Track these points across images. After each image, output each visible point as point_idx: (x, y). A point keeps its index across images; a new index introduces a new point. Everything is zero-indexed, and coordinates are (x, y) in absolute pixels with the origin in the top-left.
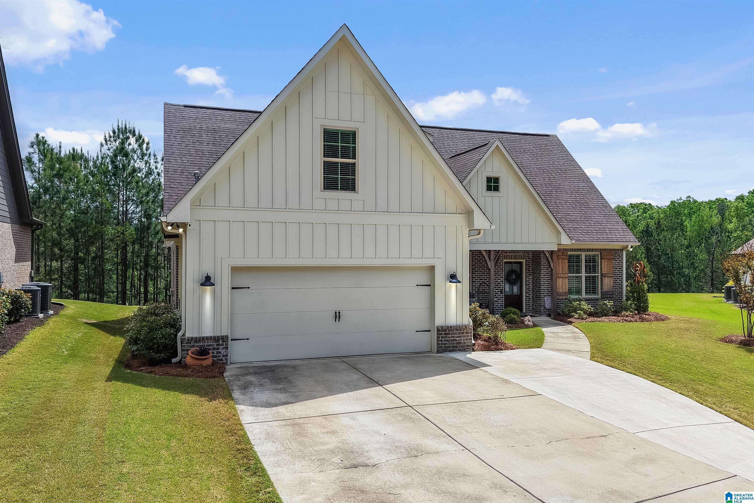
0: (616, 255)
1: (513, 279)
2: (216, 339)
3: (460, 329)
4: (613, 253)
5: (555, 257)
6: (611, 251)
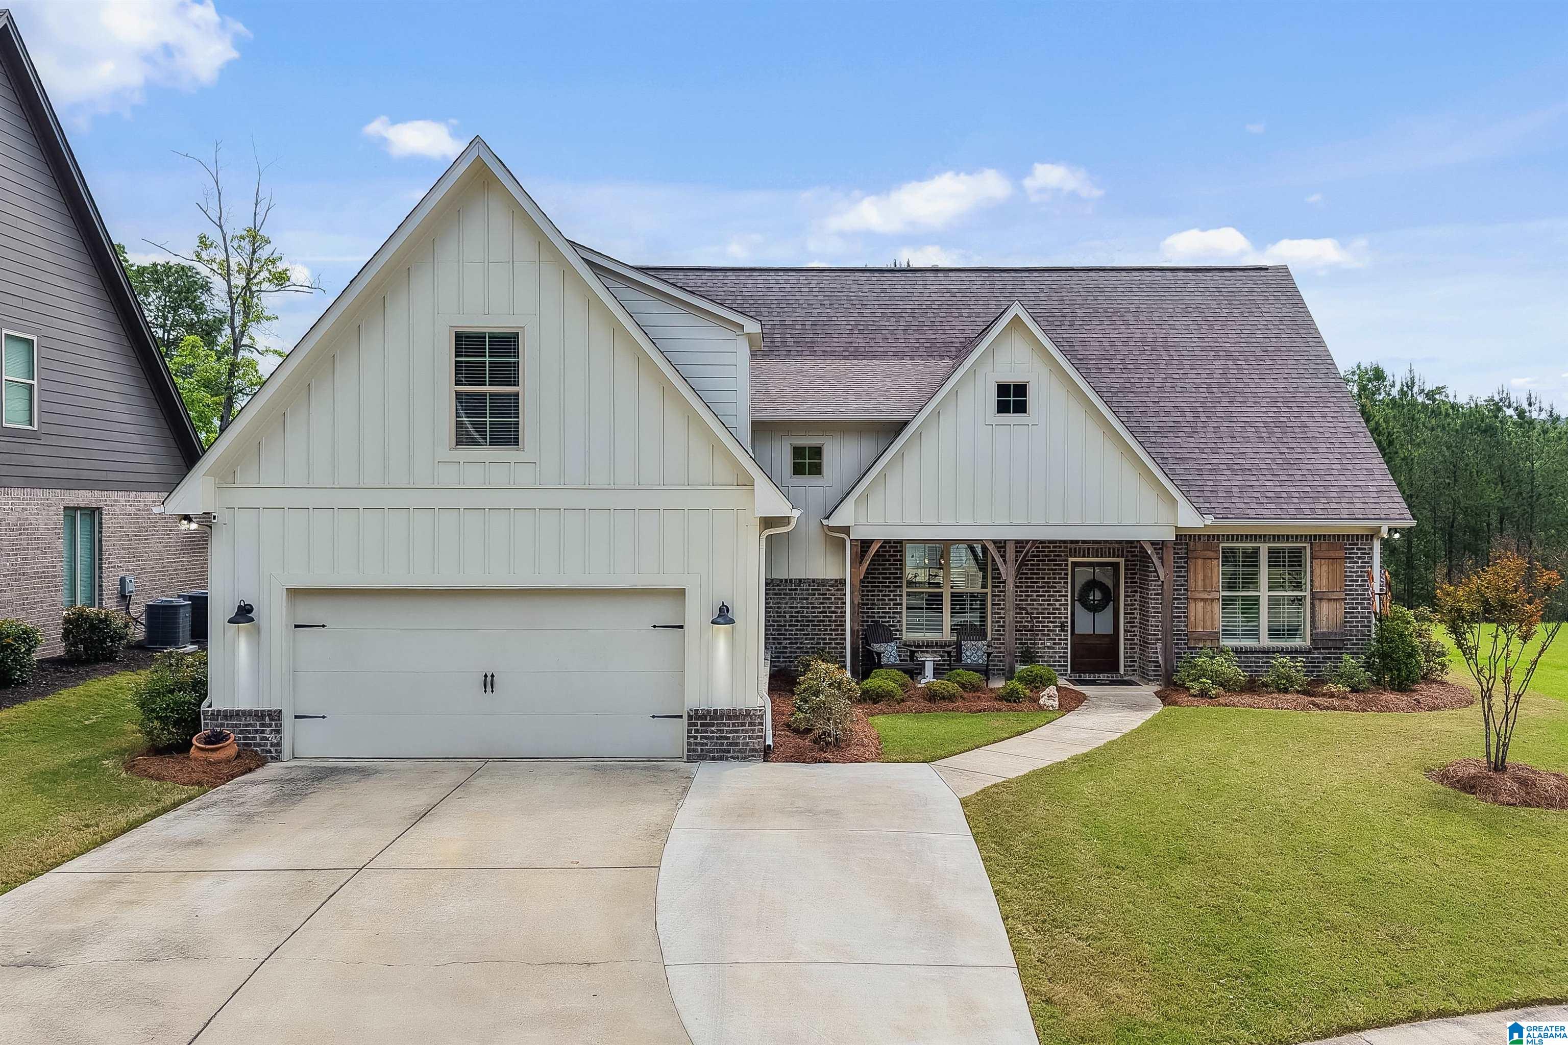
0: (1353, 549)
1: (1094, 600)
2: (259, 715)
3: (736, 717)
4: (1346, 544)
5: (1169, 556)
6: (1339, 540)
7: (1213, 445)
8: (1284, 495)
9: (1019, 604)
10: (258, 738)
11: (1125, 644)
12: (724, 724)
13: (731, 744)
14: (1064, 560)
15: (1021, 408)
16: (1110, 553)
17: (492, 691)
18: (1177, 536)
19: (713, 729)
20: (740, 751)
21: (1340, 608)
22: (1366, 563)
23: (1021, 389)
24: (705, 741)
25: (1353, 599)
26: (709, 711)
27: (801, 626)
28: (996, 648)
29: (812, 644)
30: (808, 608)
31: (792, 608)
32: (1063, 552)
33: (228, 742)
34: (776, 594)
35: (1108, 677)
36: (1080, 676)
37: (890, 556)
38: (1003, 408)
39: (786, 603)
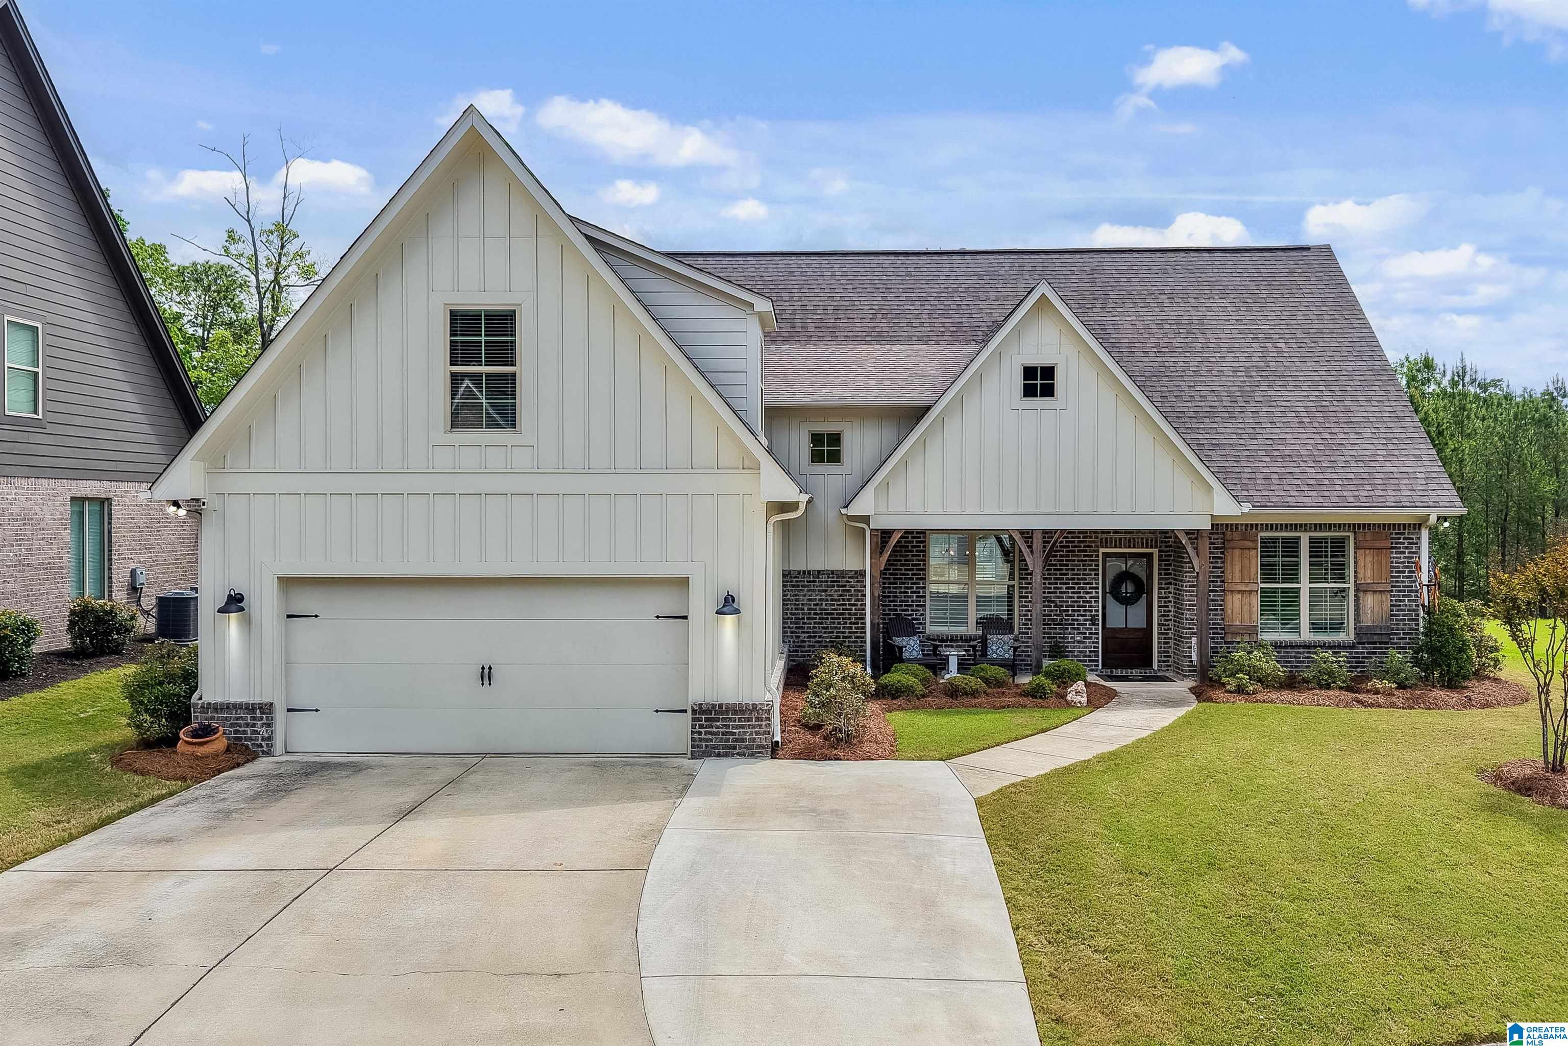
0: (1400, 538)
1: (1126, 593)
2: (250, 708)
3: (743, 712)
4: (1392, 534)
5: (1204, 545)
6: (1384, 529)
7: (1251, 431)
8: (1326, 482)
9: (1048, 597)
10: (249, 732)
11: (1158, 638)
12: (730, 718)
13: (737, 740)
14: (1095, 551)
15: (1048, 391)
16: (1142, 544)
17: (490, 684)
18: (1212, 525)
19: (718, 724)
20: (746, 747)
21: (1386, 600)
22: (1414, 553)
23: (1049, 372)
24: (710, 737)
25: (1399, 591)
26: (714, 706)
27: (820, 619)
28: (1023, 642)
29: (831, 638)
30: (827, 600)
31: (810, 600)
32: (1094, 542)
33: (214, 737)
34: (793, 586)
35: (1141, 673)
36: (1112, 672)
37: (913, 547)
38: (1029, 392)
39: (805, 596)
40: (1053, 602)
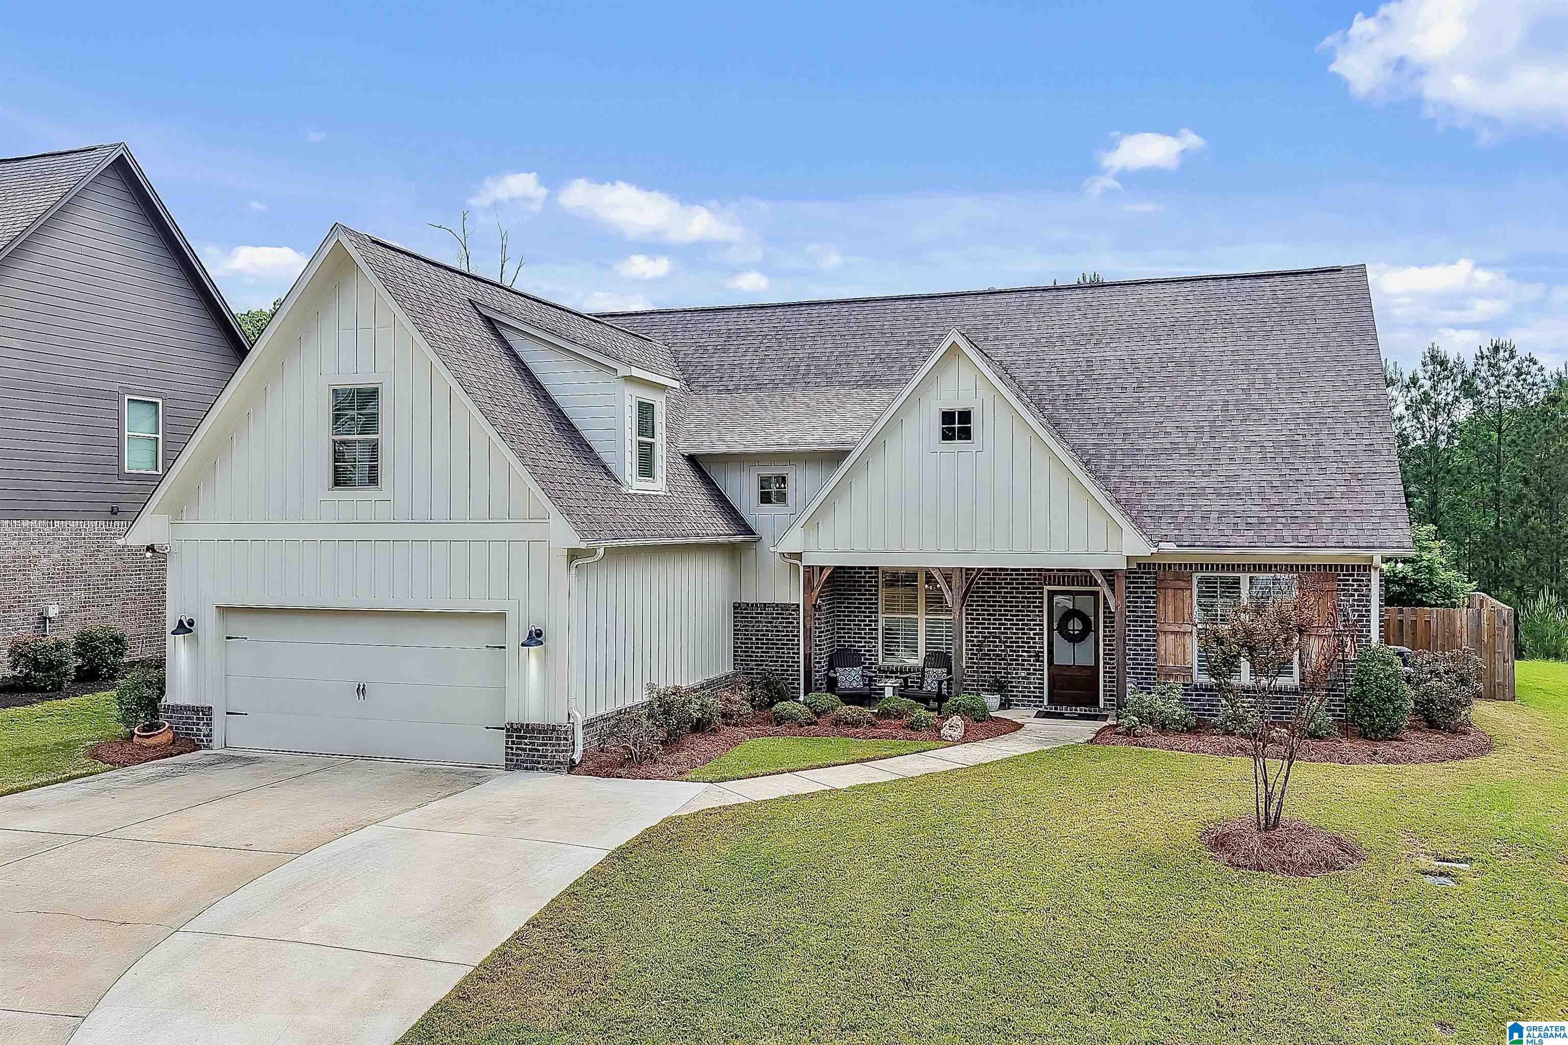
0: (1348, 580)
1: (1074, 630)
2: (196, 710)
3: (546, 732)
4: (1339, 575)
5: (1121, 584)
6: (1331, 570)
9: (993, 633)
10: (195, 730)
11: (1104, 677)
12: (535, 737)
13: (540, 756)
14: (1039, 589)
15: (965, 434)
16: (1086, 581)
17: (364, 699)
18: (1129, 565)
19: (526, 741)
20: (548, 763)
22: (1363, 596)
23: (966, 416)
24: (520, 752)
26: (522, 725)
27: (766, 648)
28: (970, 676)
29: (776, 666)
30: (773, 631)
31: (757, 631)
32: (1038, 579)
34: (743, 617)
36: (1056, 709)
37: (865, 582)
38: (947, 435)
39: (753, 626)
40: (997, 637)
